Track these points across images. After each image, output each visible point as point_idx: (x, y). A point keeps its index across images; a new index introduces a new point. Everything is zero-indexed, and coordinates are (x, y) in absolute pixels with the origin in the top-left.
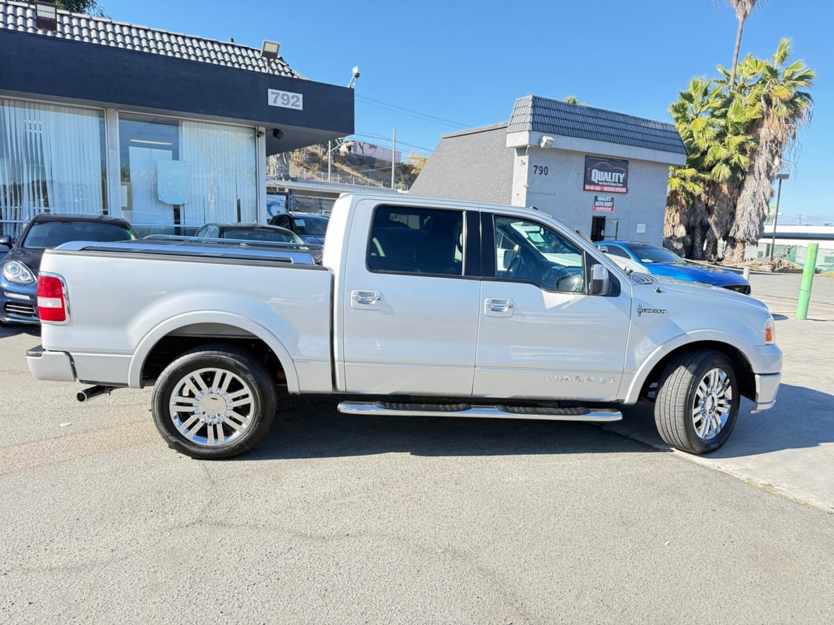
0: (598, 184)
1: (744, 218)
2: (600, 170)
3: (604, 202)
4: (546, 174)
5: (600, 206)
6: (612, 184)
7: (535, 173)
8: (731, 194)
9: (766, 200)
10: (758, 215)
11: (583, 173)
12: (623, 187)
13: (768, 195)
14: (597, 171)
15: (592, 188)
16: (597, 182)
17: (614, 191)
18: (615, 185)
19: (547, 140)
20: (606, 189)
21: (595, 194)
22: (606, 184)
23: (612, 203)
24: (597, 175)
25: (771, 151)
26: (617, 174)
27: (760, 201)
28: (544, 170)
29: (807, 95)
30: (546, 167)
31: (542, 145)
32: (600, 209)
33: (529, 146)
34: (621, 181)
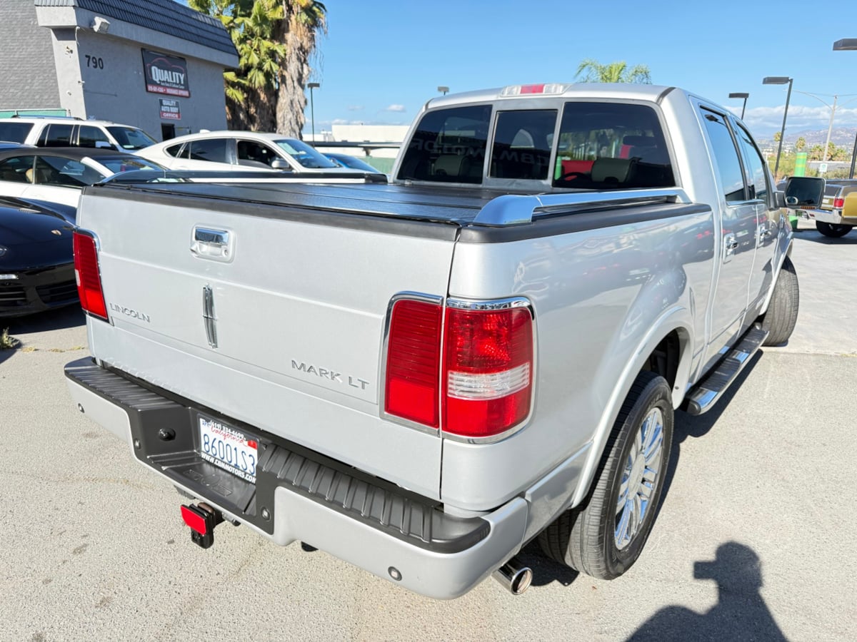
0: (159, 85)
1: (286, 126)
2: (159, 68)
3: (170, 106)
4: (102, 68)
5: (166, 112)
6: (174, 86)
7: (88, 65)
8: (269, 101)
9: (301, 108)
10: (297, 123)
11: (143, 71)
12: (185, 90)
13: (302, 103)
14: (156, 68)
15: (155, 89)
16: (158, 82)
17: (177, 93)
18: (177, 86)
19: (102, 23)
20: (169, 91)
21: (160, 97)
22: (168, 85)
23: (177, 109)
24: (158, 74)
25: (299, 59)
26: (177, 74)
27: (297, 109)
28: (98, 63)
29: (322, 5)
30: (100, 59)
31: (96, 28)
32: (167, 115)
33: (77, 28)
34: (182, 82)
